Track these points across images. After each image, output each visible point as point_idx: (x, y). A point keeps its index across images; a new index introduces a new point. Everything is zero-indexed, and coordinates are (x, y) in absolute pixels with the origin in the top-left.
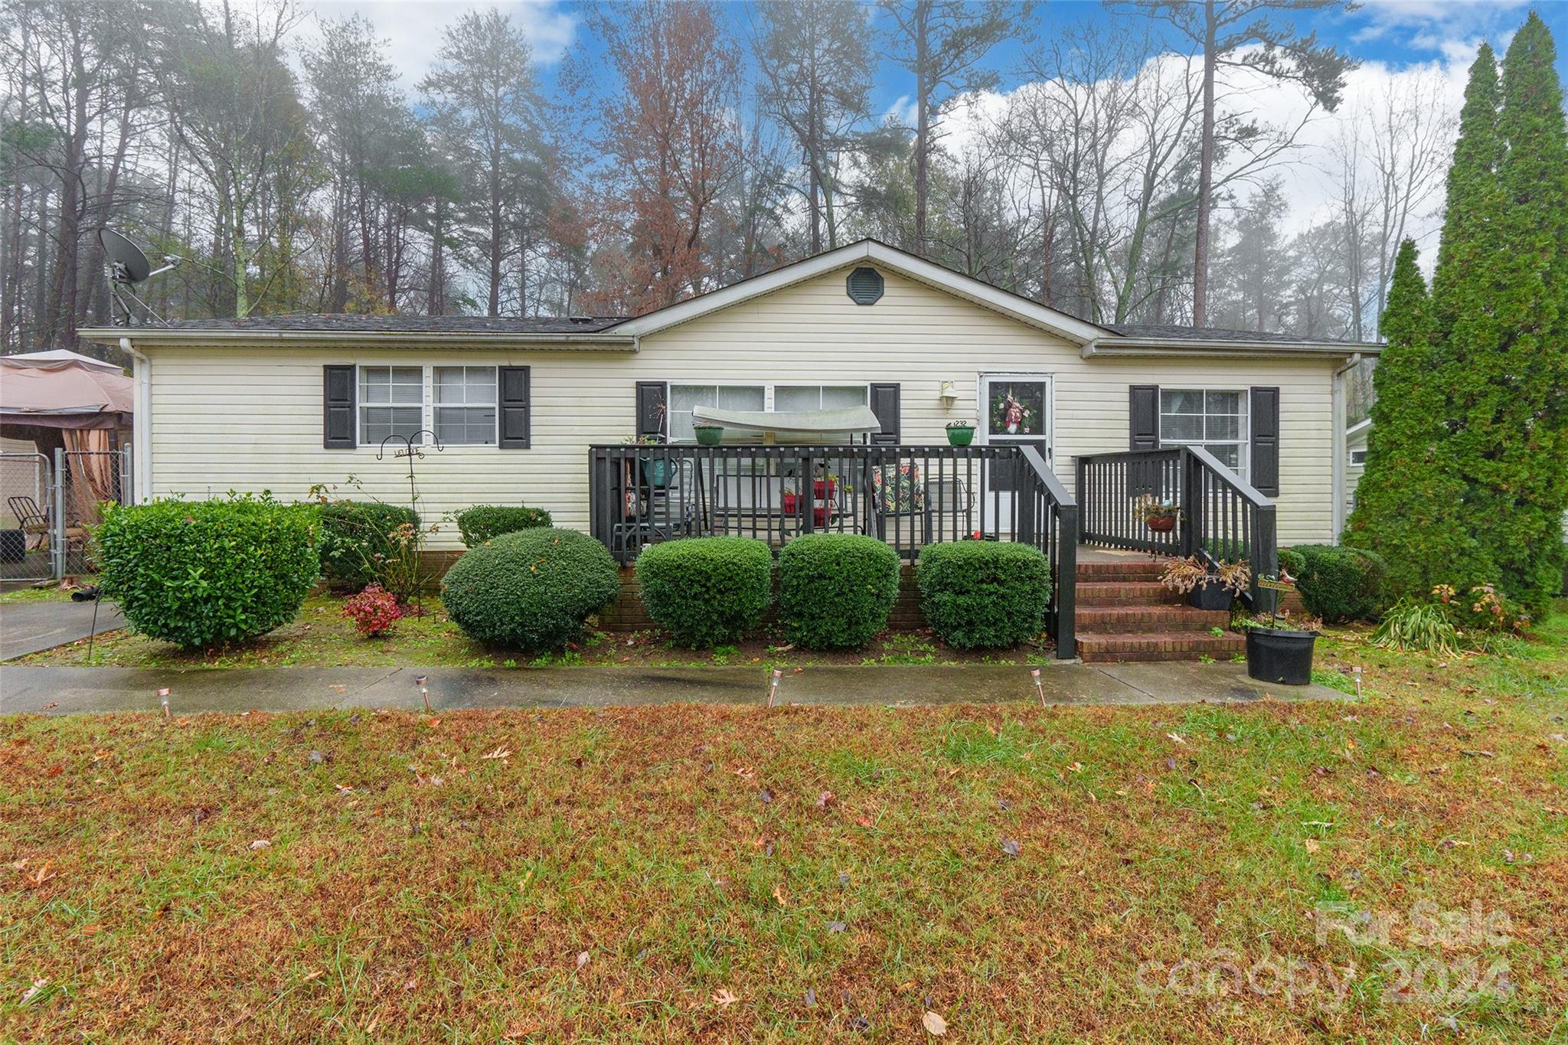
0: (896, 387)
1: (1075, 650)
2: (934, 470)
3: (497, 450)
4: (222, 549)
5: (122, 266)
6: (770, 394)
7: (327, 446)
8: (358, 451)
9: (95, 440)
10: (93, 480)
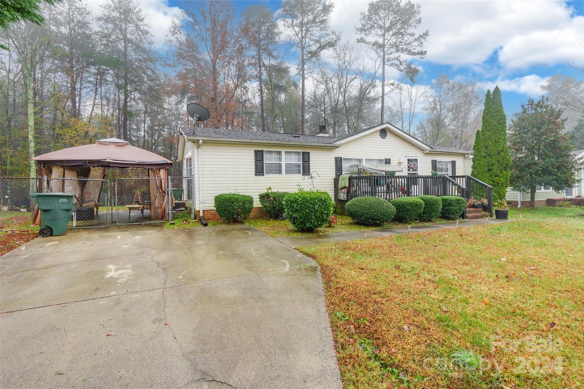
0: (390, 159)
1: (467, 218)
3: (302, 176)
6: (364, 161)
7: (256, 175)
8: (264, 176)
9: (162, 173)
10: (161, 187)
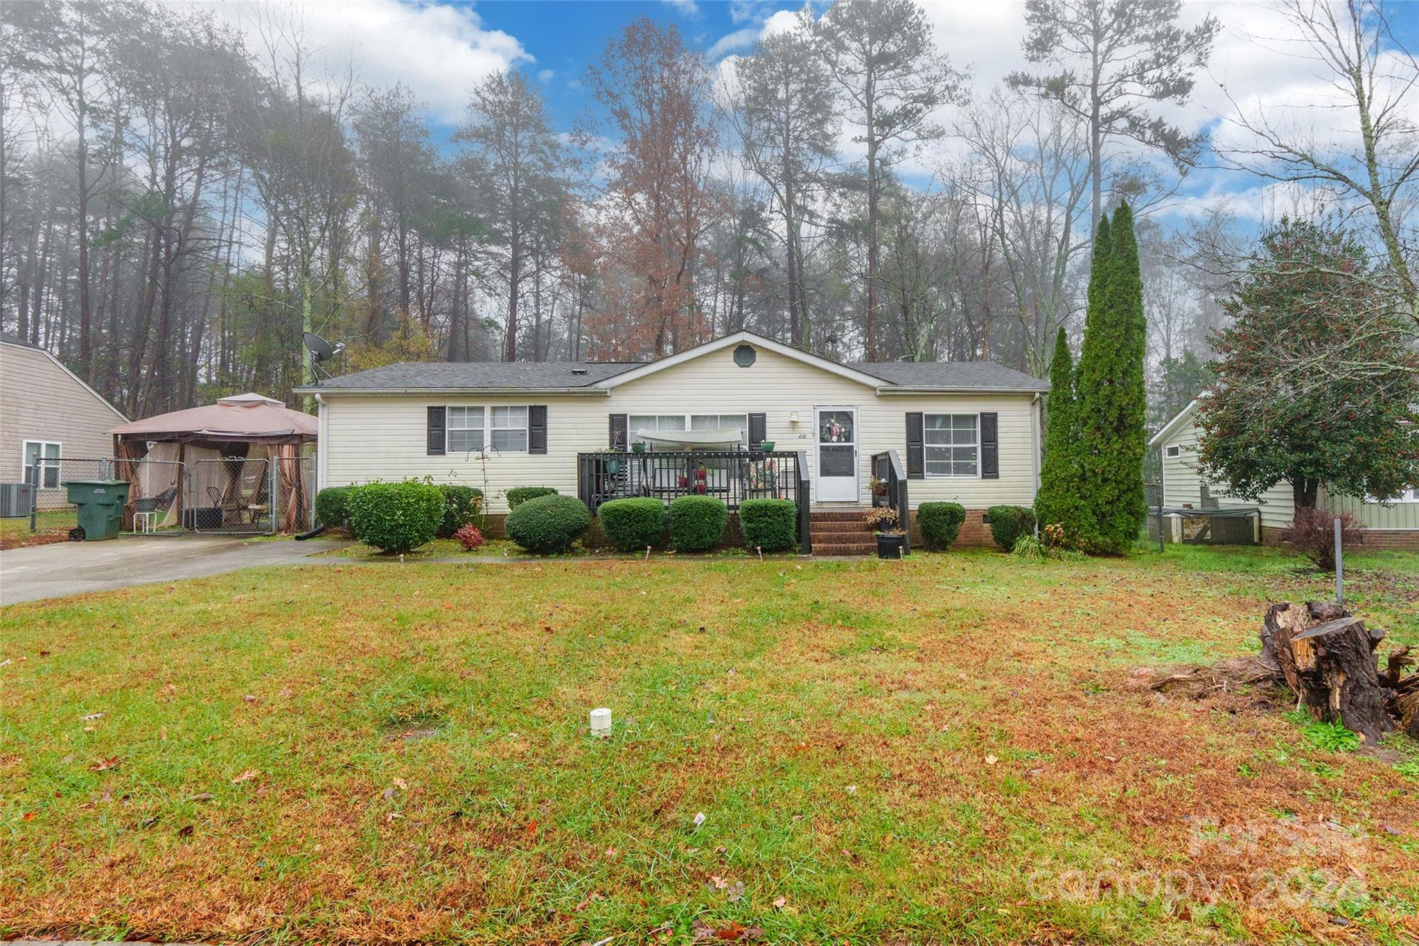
0: (764, 415)
1: (811, 551)
2: (782, 464)
3: (528, 455)
4: (408, 503)
5: (316, 353)
6: (688, 420)
7: (429, 453)
8: (447, 456)
9: (287, 451)
10: (285, 475)
